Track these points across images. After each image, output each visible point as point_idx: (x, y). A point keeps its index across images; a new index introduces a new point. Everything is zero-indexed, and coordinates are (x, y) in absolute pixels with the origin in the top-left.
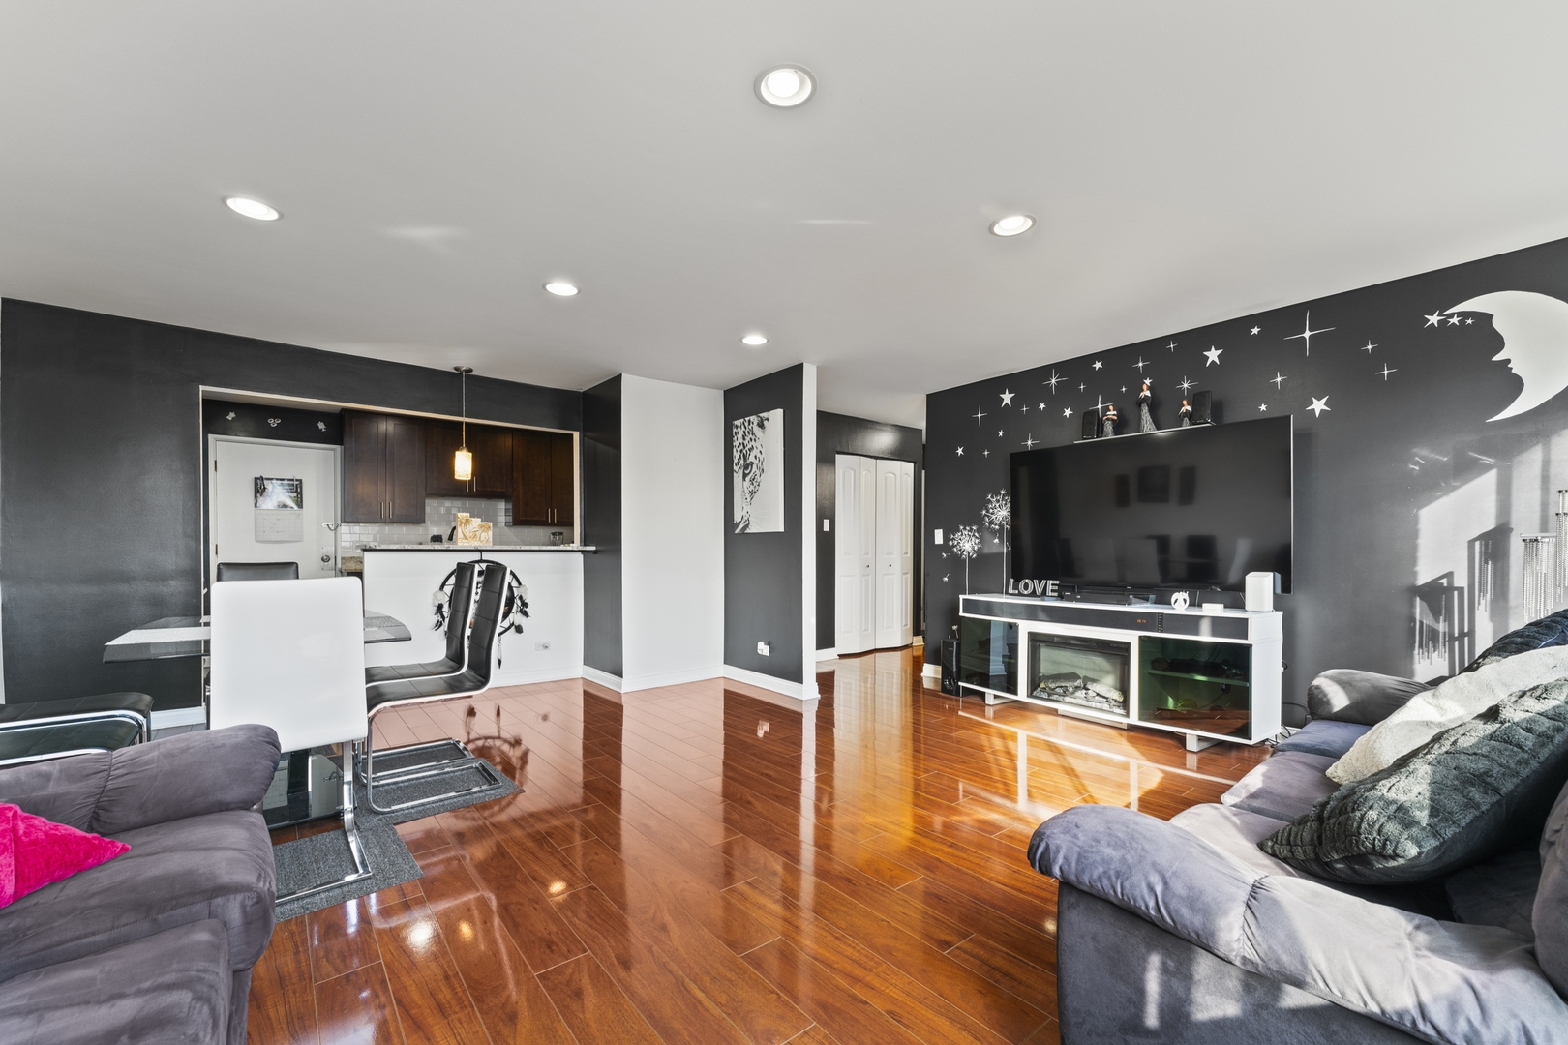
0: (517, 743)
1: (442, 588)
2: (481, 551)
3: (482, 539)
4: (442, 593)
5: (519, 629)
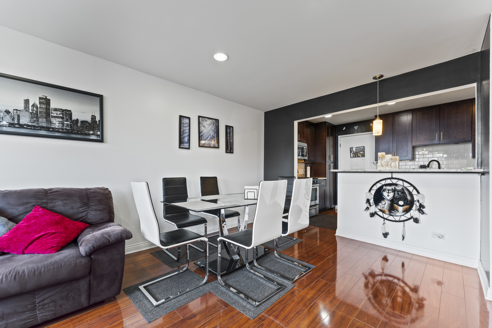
0: (415, 290)
1: (370, 191)
2: (392, 172)
3: (392, 166)
4: (369, 193)
5: (416, 221)
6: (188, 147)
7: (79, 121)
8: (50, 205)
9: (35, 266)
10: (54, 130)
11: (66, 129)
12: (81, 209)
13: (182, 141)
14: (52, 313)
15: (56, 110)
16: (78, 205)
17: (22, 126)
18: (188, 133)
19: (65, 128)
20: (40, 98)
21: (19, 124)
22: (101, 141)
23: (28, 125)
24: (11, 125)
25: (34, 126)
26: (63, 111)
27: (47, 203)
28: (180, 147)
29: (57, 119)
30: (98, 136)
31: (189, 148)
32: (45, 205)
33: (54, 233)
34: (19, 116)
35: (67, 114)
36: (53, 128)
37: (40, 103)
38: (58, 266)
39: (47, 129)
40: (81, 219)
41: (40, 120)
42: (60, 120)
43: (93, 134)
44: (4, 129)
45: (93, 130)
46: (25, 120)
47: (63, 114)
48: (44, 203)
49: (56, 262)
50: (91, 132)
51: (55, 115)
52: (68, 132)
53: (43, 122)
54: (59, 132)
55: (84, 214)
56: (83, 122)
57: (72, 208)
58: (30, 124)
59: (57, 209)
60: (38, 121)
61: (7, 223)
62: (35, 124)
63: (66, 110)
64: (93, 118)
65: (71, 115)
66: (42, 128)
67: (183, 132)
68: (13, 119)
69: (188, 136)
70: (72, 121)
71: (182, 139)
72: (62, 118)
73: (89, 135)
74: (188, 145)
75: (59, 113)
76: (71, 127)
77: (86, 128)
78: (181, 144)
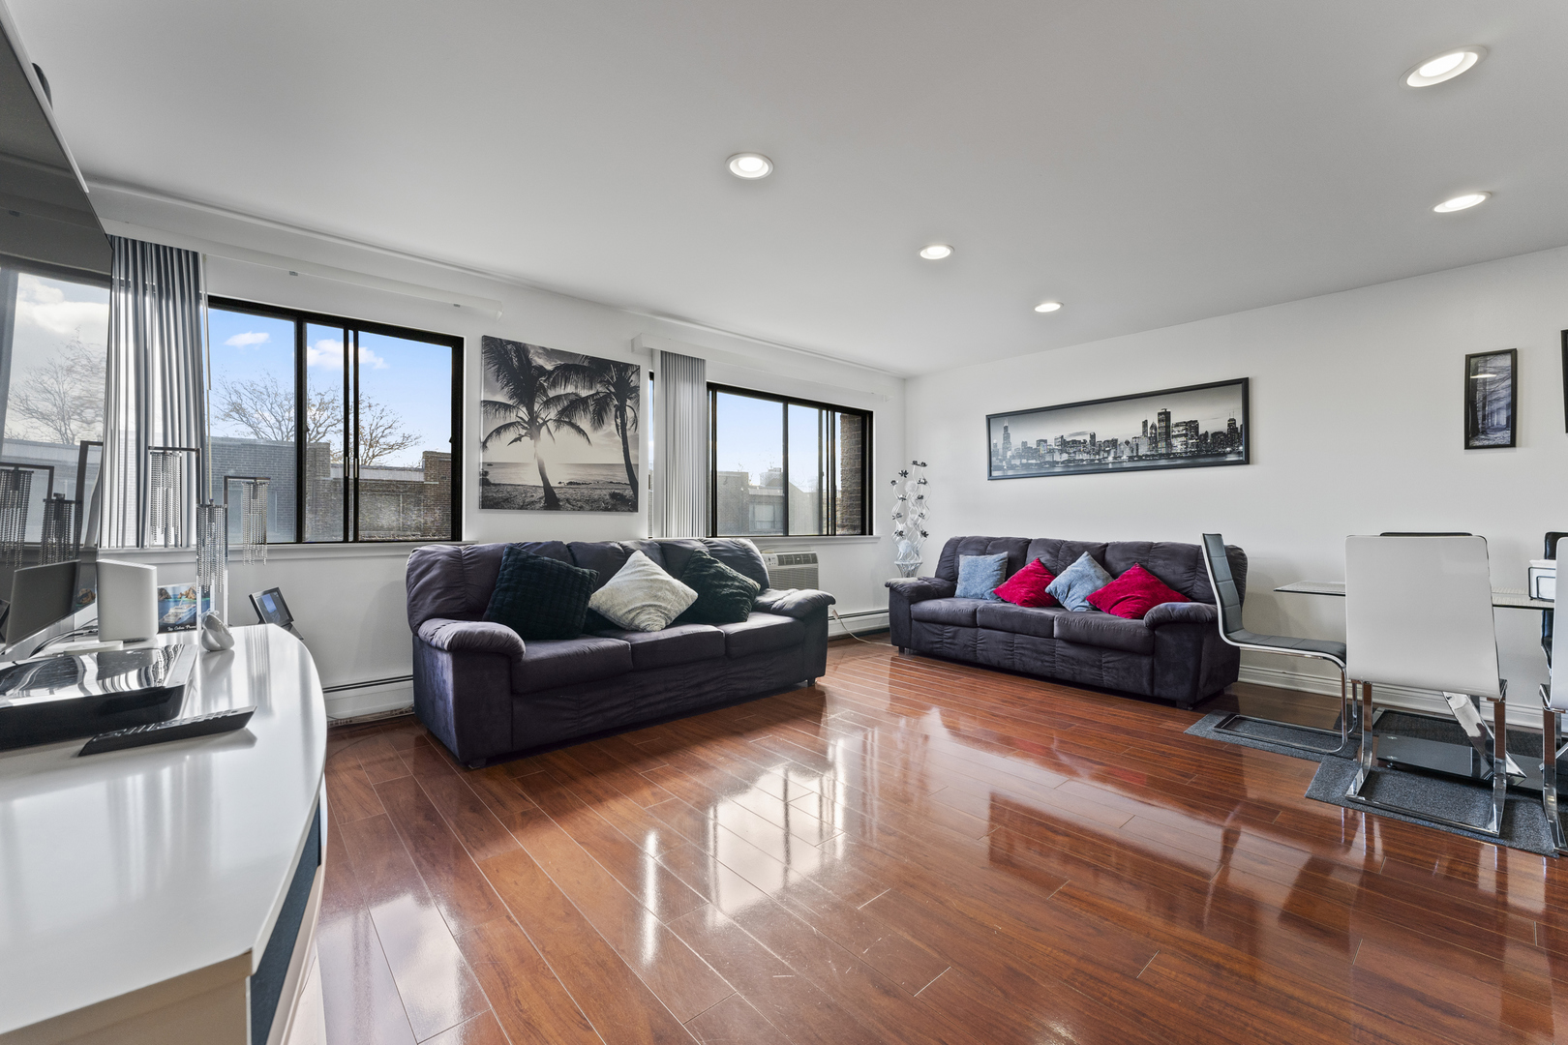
6: (1507, 440)
7: (1210, 435)
8: (1150, 565)
9: (1101, 621)
10: (1176, 456)
11: (1191, 452)
12: (1185, 575)
13: (1480, 426)
14: (1115, 681)
15: (1177, 425)
16: (1181, 569)
17: (1140, 458)
18: (1509, 399)
19: (1189, 450)
20: (1159, 414)
21: (1137, 456)
22: (1247, 461)
23: (1147, 456)
24: (1131, 459)
25: (1153, 455)
26: (1186, 423)
27: (1147, 561)
28: (1468, 446)
29: (1180, 439)
30: (1239, 453)
31: (1513, 444)
32: (1144, 564)
33: (1138, 598)
34: (1137, 445)
35: (1192, 426)
36: (1174, 454)
37: (1159, 421)
38: (1118, 630)
39: (1167, 456)
40: (1185, 591)
41: (1160, 445)
42: (1183, 439)
43: (1230, 453)
44: (1125, 465)
45: (1231, 445)
46: (1143, 450)
47: (1186, 429)
48: (1144, 561)
49: (1118, 624)
50: (1228, 449)
51: (1177, 433)
52: (1194, 456)
53: (1162, 448)
54: (1181, 458)
55: (1189, 584)
56: (1215, 435)
57: (1174, 573)
58: (1149, 453)
59: (1156, 570)
60: (1157, 447)
61: (1107, 578)
62: (1153, 453)
63: (1191, 421)
64: (1232, 423)
65: (1197, 428)
66: (1162, 456)
67: (1485, 398)
68: (1132, 452)
69: (1507, 409)
70: (1199, 437)
71: (1480, 421)
72: (1186, 435)
73: (1225, 454)
74: (1507, 434)
75: (1181, 428)
76: (1197, 447)
77: (1220, 444)
78: (1477, 435)
